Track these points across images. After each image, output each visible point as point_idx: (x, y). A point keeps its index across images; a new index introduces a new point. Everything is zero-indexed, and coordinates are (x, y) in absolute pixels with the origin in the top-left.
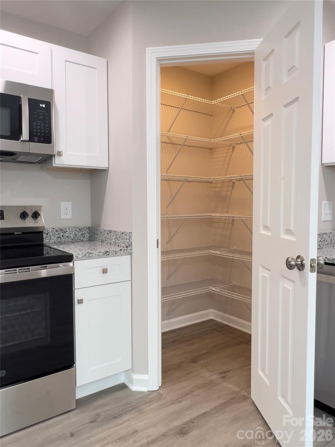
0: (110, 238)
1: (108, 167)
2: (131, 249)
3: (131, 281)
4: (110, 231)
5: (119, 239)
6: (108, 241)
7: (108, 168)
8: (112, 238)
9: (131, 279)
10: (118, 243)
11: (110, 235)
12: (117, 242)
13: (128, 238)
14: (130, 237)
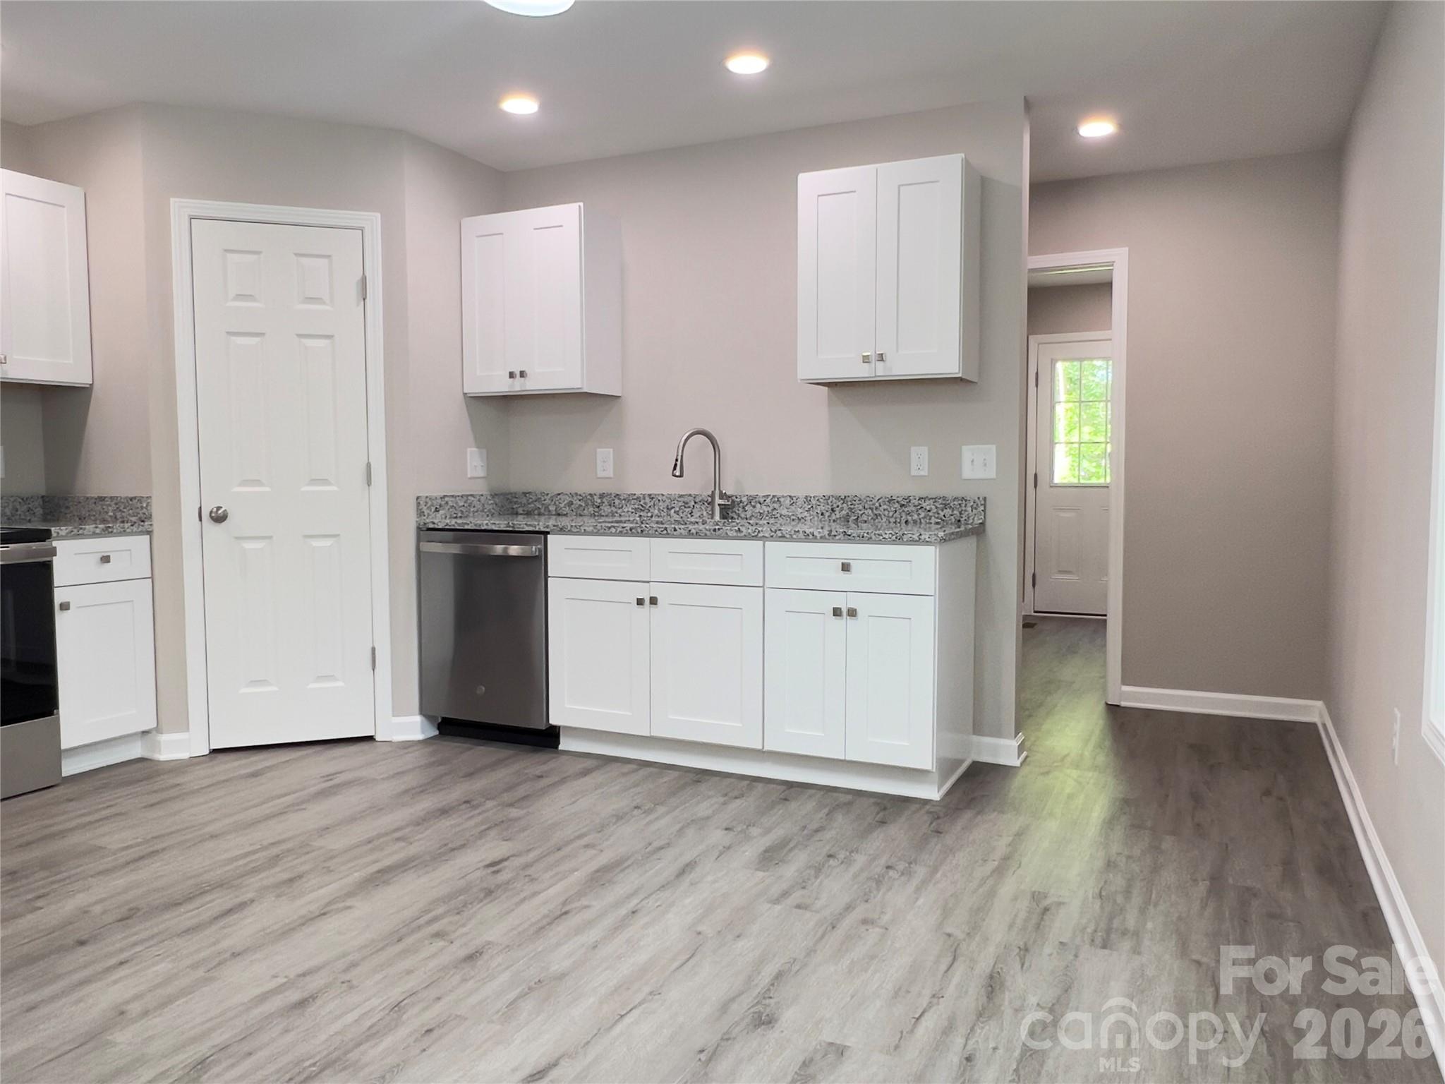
0: (102, 510)
1: (91, 383)
2: (151, 525)
3: (152, 578)
4: (102, 499)
5: (125, 510)
6: (97, 516)
7: (91, 385)
8: (106, 510)
9: (150, 576)
10: (123, 517)
11: (102, 505)
12: (118, 517)
13: (145, 505)
14: (148, 504)
